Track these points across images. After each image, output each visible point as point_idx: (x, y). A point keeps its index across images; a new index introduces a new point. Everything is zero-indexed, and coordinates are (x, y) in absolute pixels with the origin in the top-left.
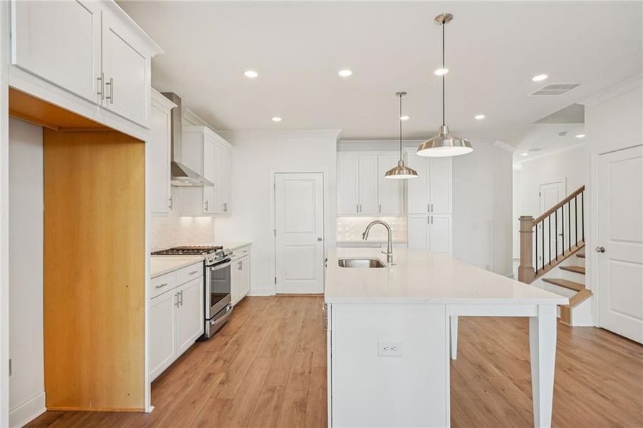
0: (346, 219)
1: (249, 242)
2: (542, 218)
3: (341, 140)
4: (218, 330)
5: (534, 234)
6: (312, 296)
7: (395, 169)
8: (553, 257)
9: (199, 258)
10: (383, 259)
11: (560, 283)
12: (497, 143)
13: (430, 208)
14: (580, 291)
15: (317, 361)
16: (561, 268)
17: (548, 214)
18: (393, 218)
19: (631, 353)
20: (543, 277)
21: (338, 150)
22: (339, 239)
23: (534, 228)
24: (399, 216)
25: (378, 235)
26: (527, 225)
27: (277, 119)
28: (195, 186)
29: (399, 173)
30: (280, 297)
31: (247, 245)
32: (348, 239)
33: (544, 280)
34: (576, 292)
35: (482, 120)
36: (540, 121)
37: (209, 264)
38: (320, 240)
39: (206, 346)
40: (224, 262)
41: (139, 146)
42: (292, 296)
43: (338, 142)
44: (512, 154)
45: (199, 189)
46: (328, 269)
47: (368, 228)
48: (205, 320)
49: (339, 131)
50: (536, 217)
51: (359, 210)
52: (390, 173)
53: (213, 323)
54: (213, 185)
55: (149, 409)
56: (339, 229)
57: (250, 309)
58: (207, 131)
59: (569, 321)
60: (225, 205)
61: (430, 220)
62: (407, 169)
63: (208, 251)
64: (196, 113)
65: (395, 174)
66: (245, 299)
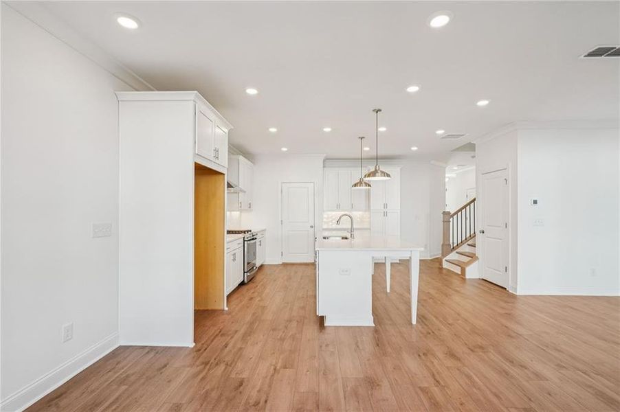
0: (329, 213)
1: (264, 228)
2: (456, 213)
3: (326, 160)
4: (251, 280)
5: (451, 223)
6: (307, 264)
7: (357, 183)
8: (464, 238)
9: (241, 235)
10: (348, 235)
11: (467, 254)
12: (432, 162)
13: (385, 206)
14: (473, 257)
15: (310, 293)
17: (461, 210)
18: (360, 213)
19: (490, 289)
20: (457, 251)
21: (324, 167)
22: (325, 227)
23: (451, 219)
24: (366, 211)
25: (346, 223)
26: (447, 217)
27: (284, 149)
28: (234, 193)
30: (285, 265)
31: (263, 231)
32: (330, 227)
33: (457, 253)
34: (470, 258)
35: (416, 151)
37: (246, 239)
38: (311, 227)
39: (245, 288)
40: (253, 239)
41: (222, 176)
42: (293, 264)
43: (324, 161)
44: (445, 168)
45: (236, 195)
46: (317, 243)
47: (340, 218)
48: (244, 272)
49: (325, 155)
50: (452, 213)
51: (338, 207)
52: (355, 185)
53: (248, 274)
54: (245, 192)
55: (226, 309)
56: (325, 220)
57: (266, 271)
58: (241, 158)
59: (465, 276)
60: (250, 204)
61: (385, 214)
62: (365, 183)
63: (245, 232)
64: (234, 147)
65: (358, 186)
66: (262, 266)
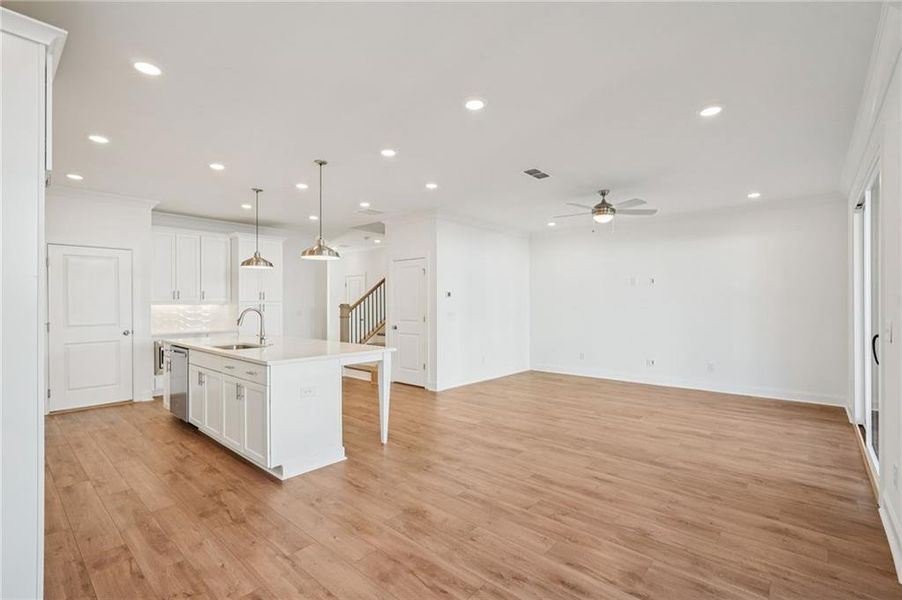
2: (355, 306)
5: (350, 318)
6: (116, 406)
7: (251, 260)
13: (261, 296)
17: (359, 303)
23: (350, 314)
24: (225, 303)
26: (346, 311)
27: (75, 177)
29: (257, 264)
36: (356, 228)
38: (126, 333)
49: (158, 202)
50: (351, 305)
52: (248, 263)
62: (265, 261)
65: (252, 264)
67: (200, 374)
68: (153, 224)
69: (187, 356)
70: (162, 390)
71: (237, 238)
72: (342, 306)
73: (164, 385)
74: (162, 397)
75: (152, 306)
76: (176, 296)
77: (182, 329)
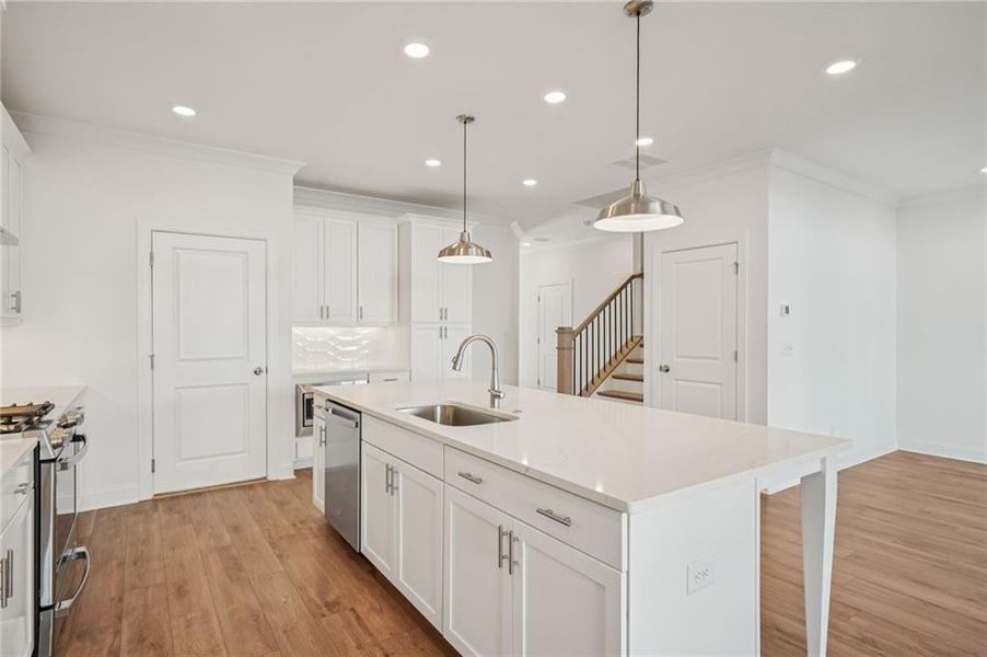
13: (443, 314)
16: (599, 394)
17: (586, 325)
24: (387, 325)
26: (567, 338)
29: (466, 253)
30: (169, 500)
38: (257, 372)
44: (519, 241)
61: (443, 333)
62: (477, 247)
65: (459, 254)
67: (389, 469)
68: (294, 203)
69: (358, 425)
70: (311, 459)
71: (409, 223)
72: (561, 331)
73: (312, 452)
74: (311, 469)
75: (296, 331)
76: (325, 314)
77: (331, 364)
